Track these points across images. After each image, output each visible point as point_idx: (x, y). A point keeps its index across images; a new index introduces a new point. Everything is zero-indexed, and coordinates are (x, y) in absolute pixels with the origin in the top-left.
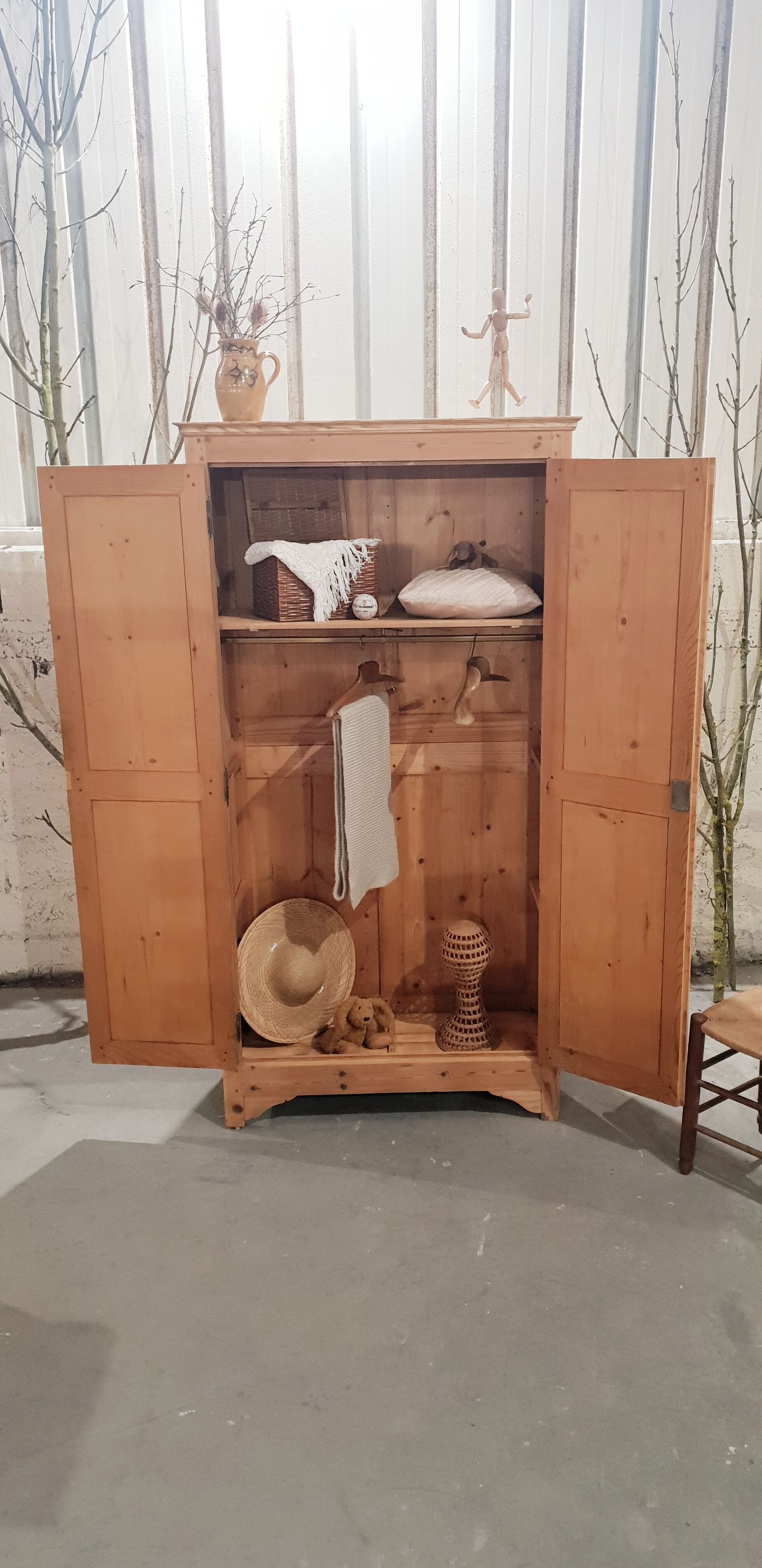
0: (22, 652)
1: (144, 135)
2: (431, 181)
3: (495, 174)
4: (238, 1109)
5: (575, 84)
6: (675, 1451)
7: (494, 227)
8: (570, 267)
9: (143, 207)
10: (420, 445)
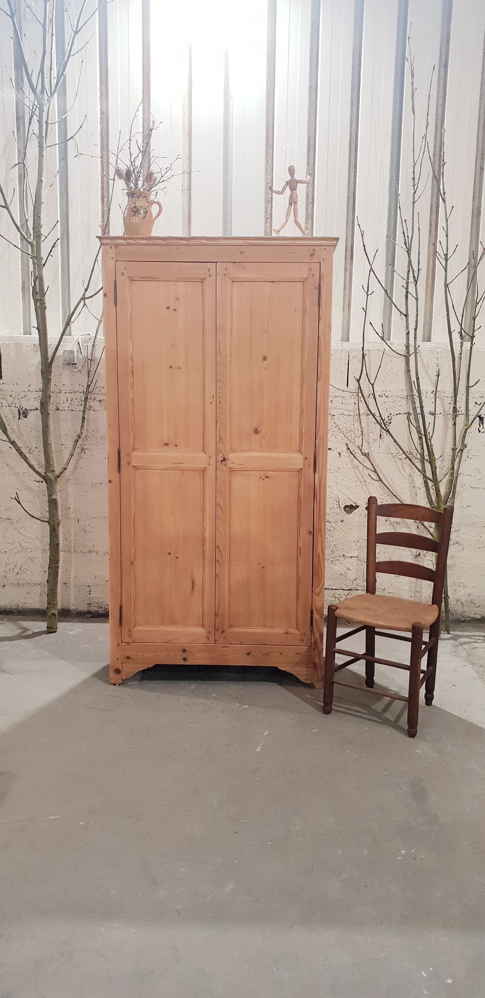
0: (12, 403)
1: (104, 112)
2: (271, 140)
3: (308, 136)
4: (118, 671)
5: (356, 86)
6: (365, 851)
7: (307, 166)
8: (353, 190)
9: (101, 152)
10: (242, 253)
